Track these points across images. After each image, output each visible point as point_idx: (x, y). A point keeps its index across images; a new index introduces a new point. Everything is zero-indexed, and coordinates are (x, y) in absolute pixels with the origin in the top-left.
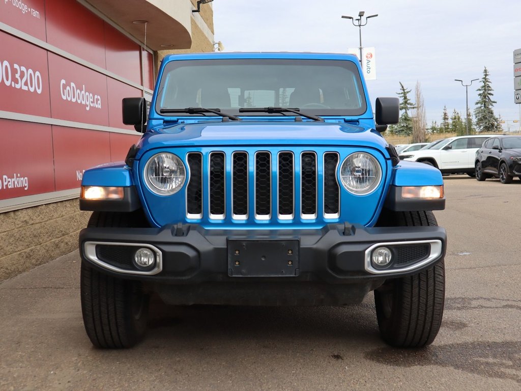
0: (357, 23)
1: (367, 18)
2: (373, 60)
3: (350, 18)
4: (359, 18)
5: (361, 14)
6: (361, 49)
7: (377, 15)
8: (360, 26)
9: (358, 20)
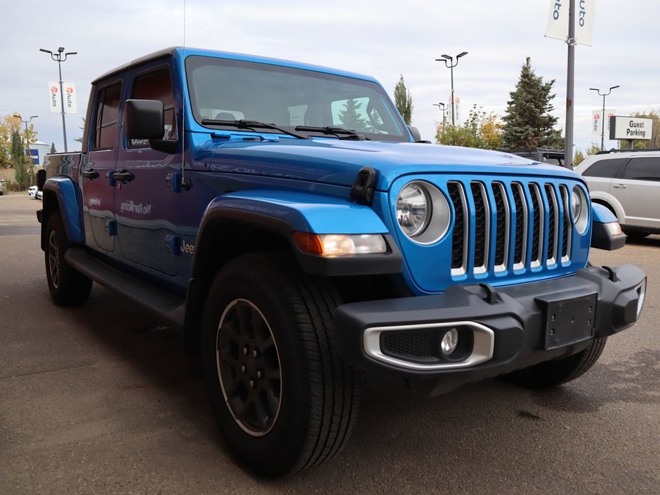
0: (55, 57)
1: (66, 54)
2: (73, 95)
3: (49, 52)
4: (59, 53)
5: (61, 50)
6: (61, 83)
7: (76, 53)
8: (59, 61)
9: (57, 55)
